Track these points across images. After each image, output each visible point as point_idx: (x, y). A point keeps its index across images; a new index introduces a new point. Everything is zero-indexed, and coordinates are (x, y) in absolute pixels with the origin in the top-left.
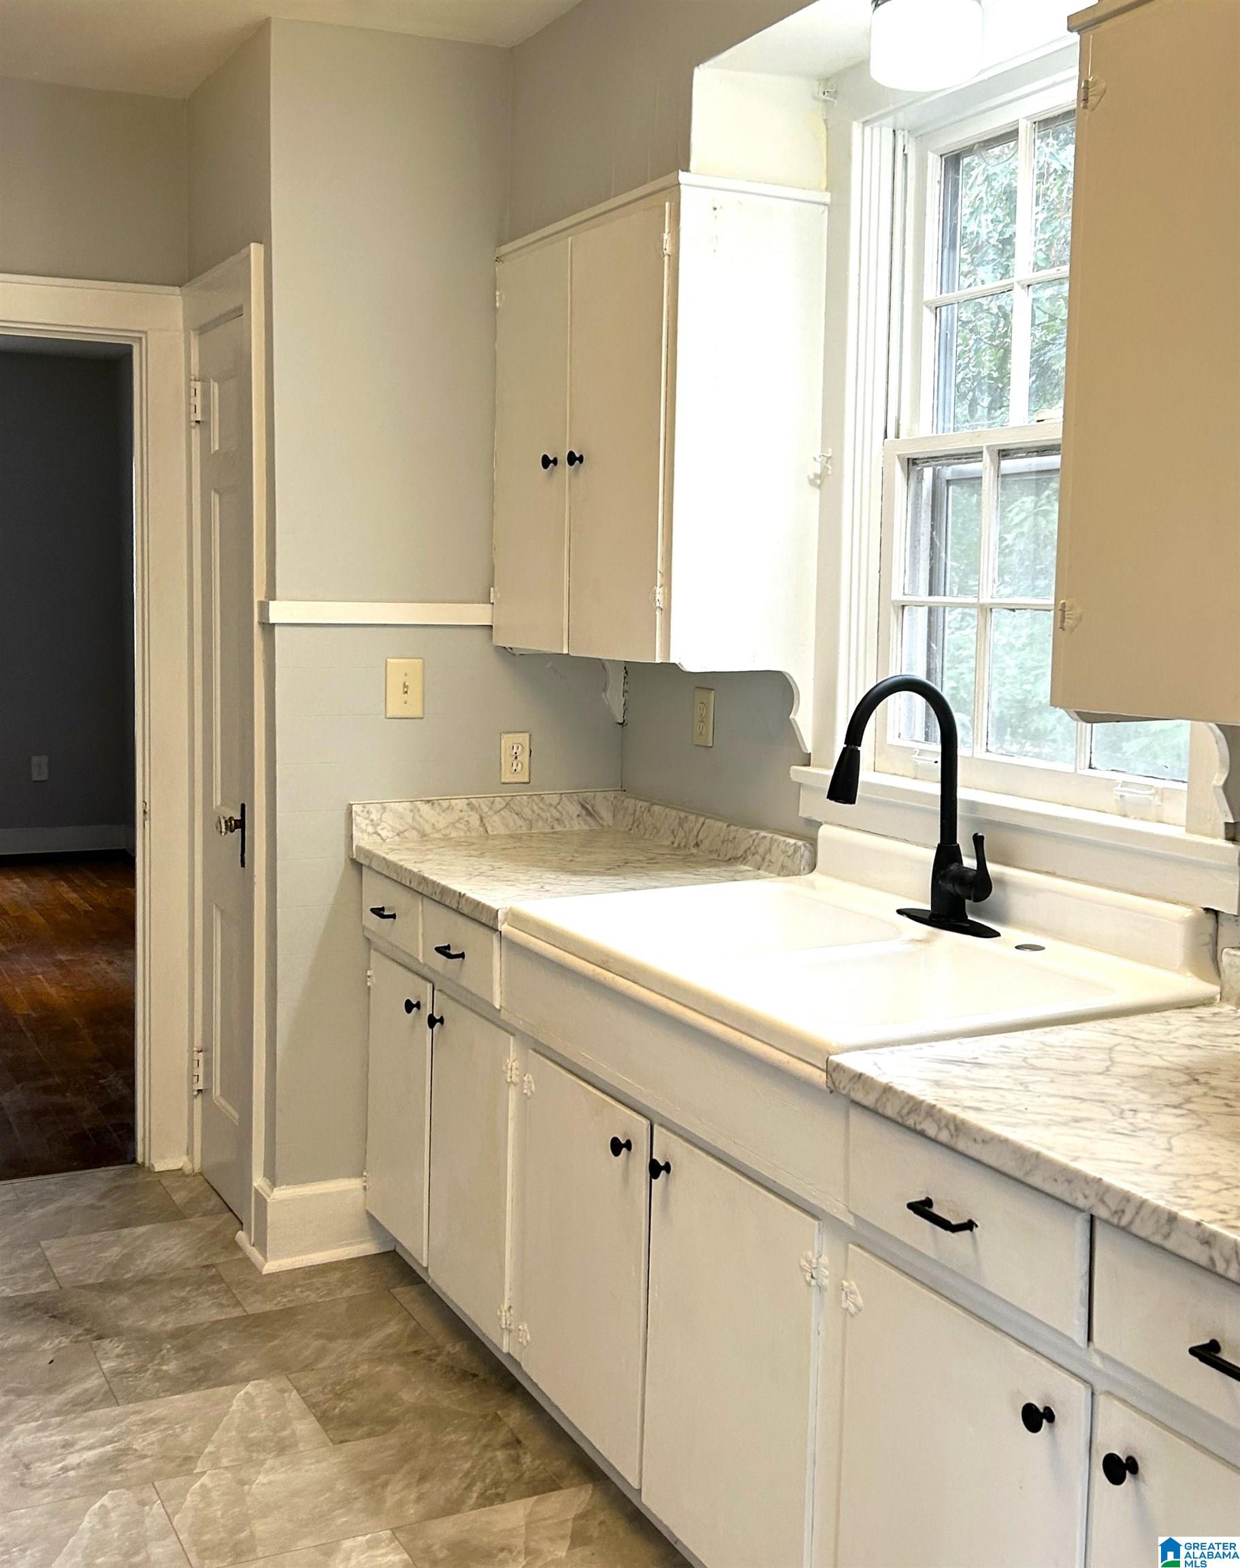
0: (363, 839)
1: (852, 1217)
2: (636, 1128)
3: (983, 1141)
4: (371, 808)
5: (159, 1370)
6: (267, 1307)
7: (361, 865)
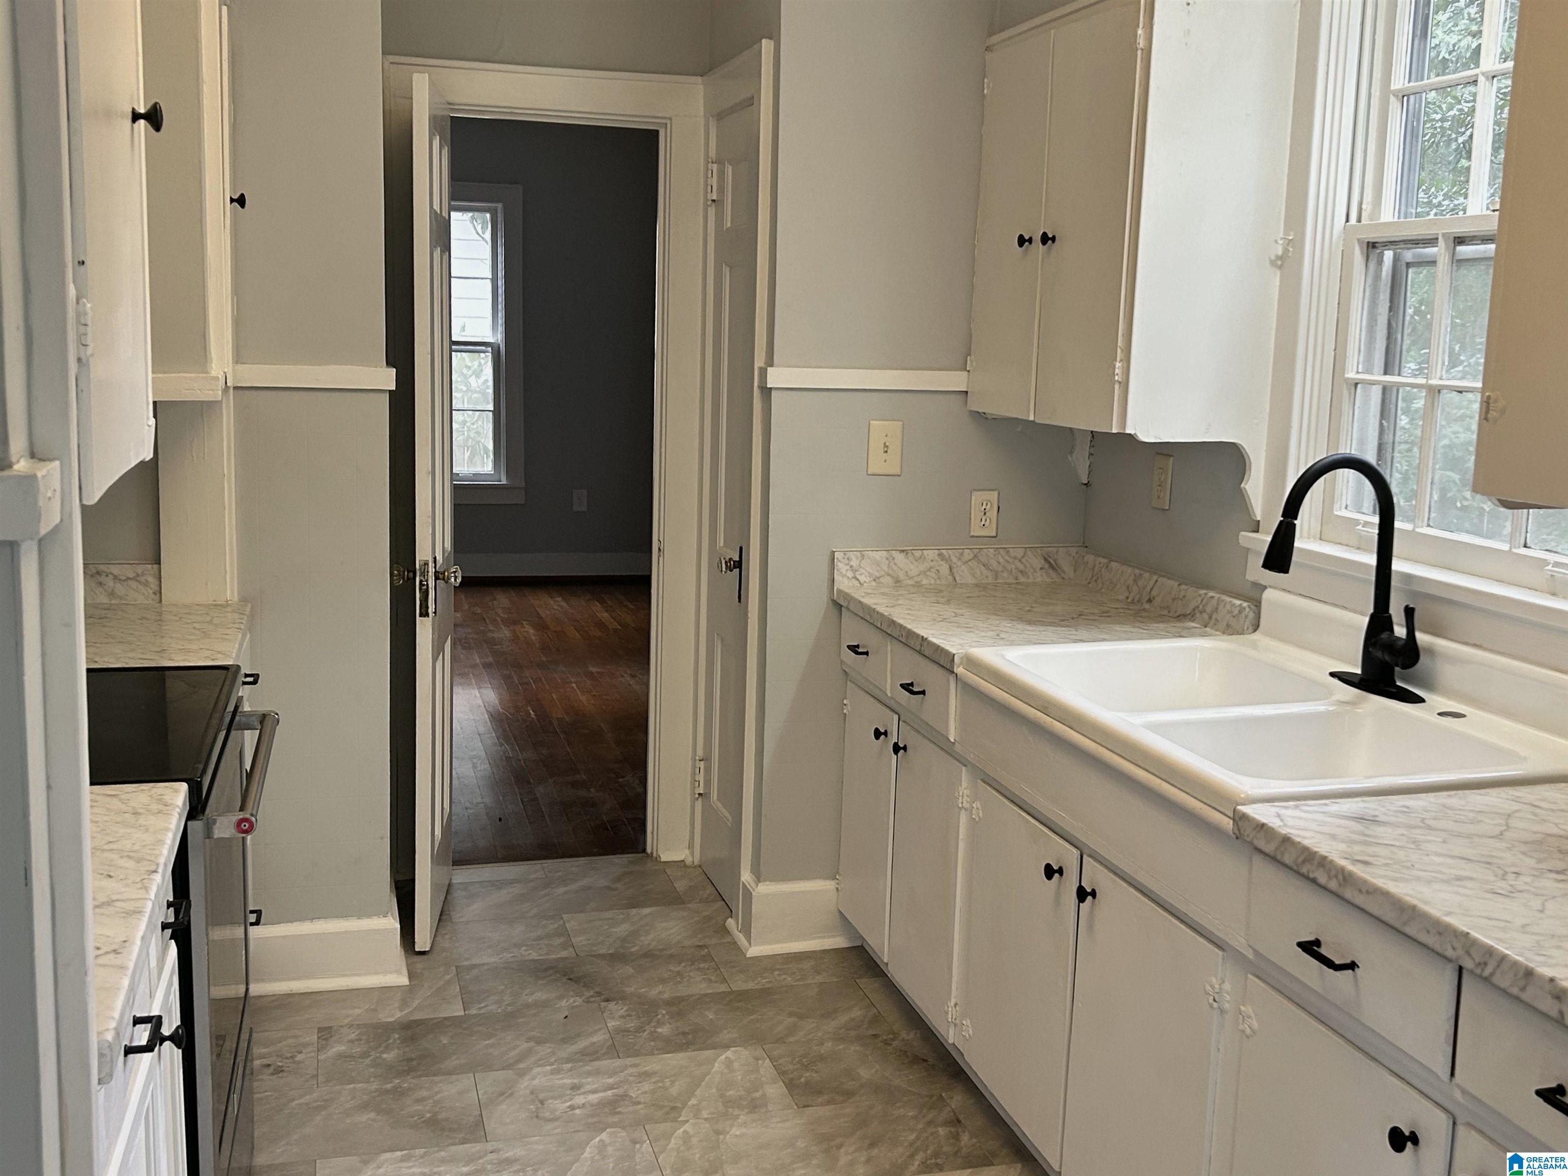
0: (843, 583)
1: (1251, 951)
2: (1068, 857)
3: (1368, 892)
4: (851, 555)
5: (655, 1032)
6: (750, 985)
7: (841, 606)
